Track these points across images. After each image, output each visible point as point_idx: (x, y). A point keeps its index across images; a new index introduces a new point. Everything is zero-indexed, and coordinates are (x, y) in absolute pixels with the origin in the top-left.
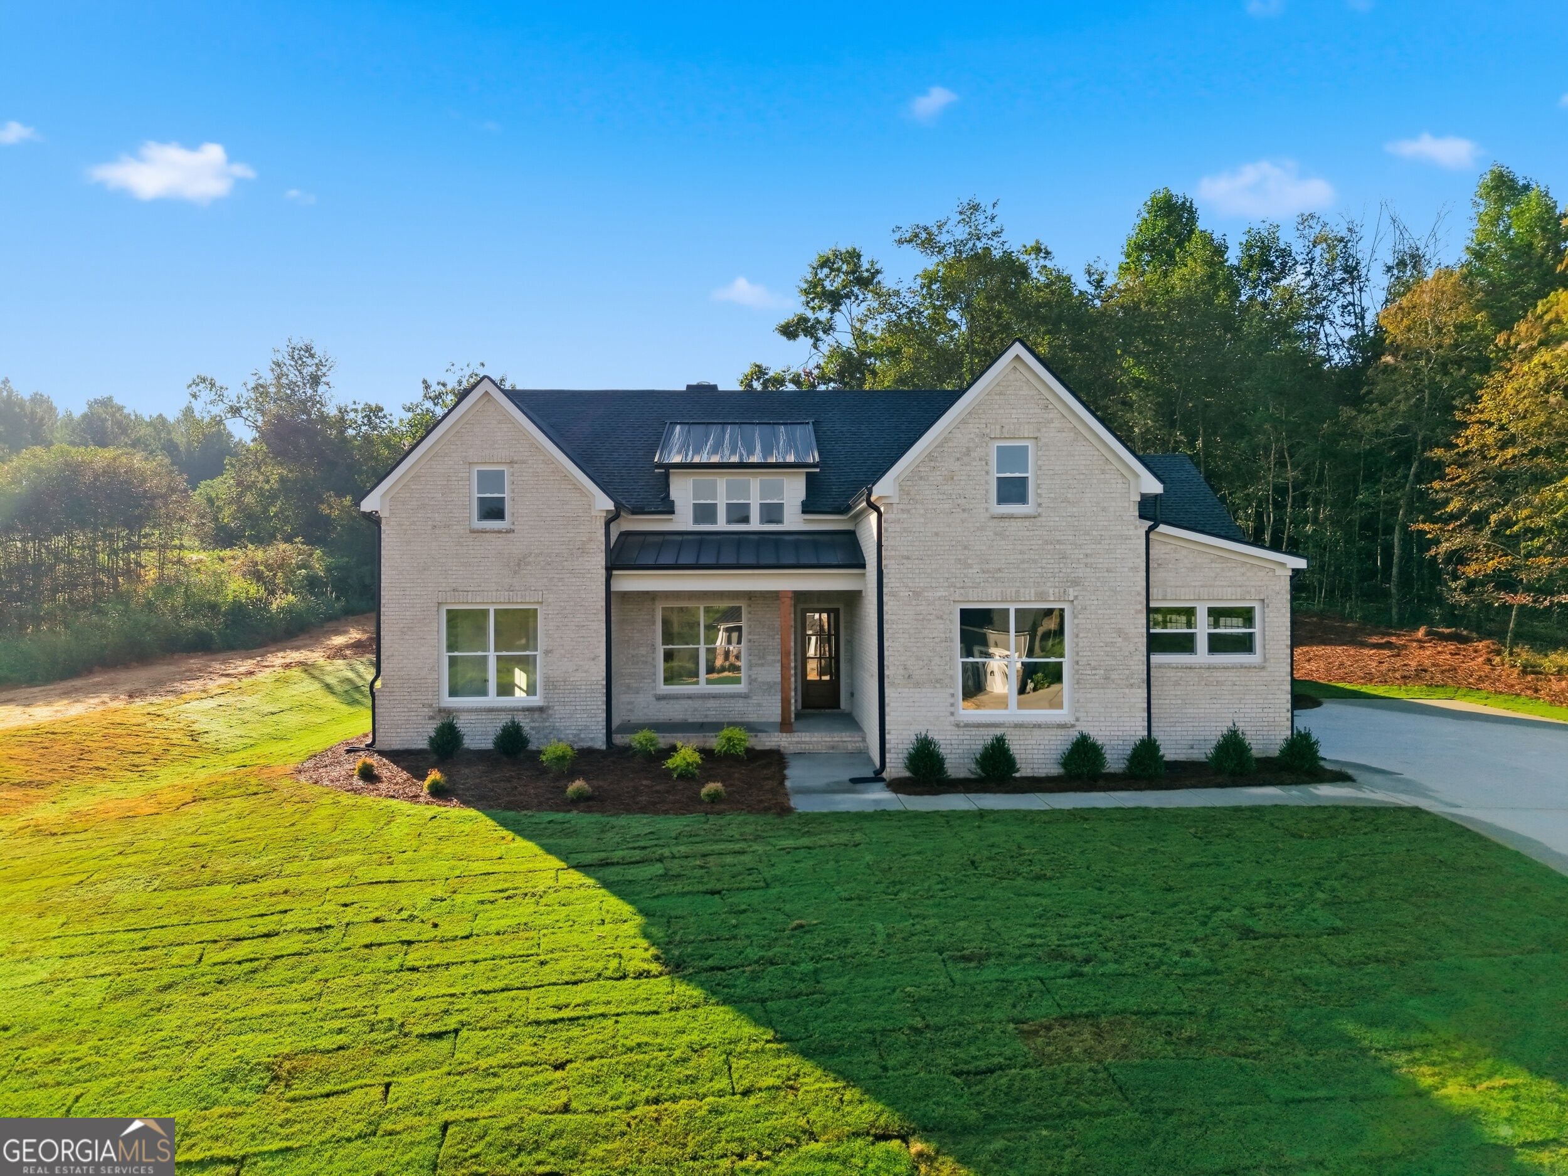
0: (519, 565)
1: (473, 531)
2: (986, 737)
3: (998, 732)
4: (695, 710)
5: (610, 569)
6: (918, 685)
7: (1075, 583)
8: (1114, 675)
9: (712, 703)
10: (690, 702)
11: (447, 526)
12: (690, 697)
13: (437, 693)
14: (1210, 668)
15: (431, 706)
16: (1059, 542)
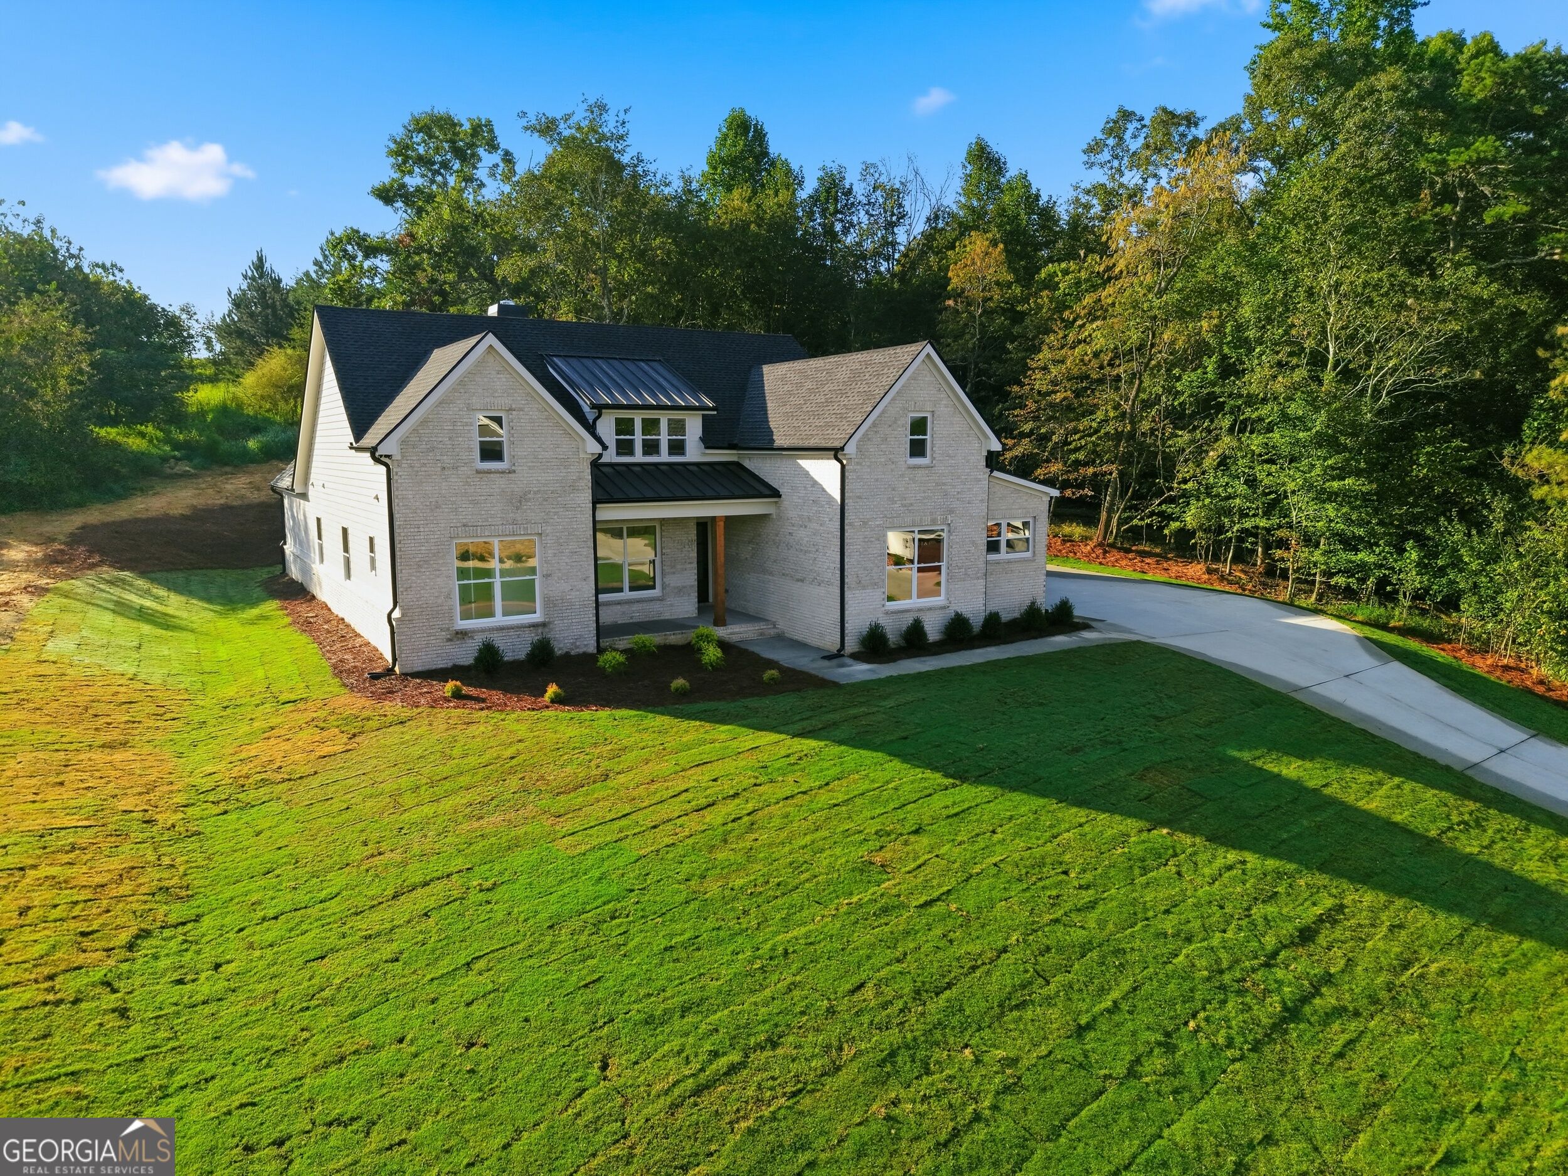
0: (520, 502)
1: (478, 472)
2: (909, 620)
3: (915, 615)
4: (624, 613)
5: (595, 502)
6: (864, 588)
7: (951, 511)
8: (970, 572)
9: (635, 607)
10: (619, 607)
11: (455, 468)
12: (619, 603)
13: (451, 619)
14: (1009, 562)
15: (448, 629)
16: (944, 484)
